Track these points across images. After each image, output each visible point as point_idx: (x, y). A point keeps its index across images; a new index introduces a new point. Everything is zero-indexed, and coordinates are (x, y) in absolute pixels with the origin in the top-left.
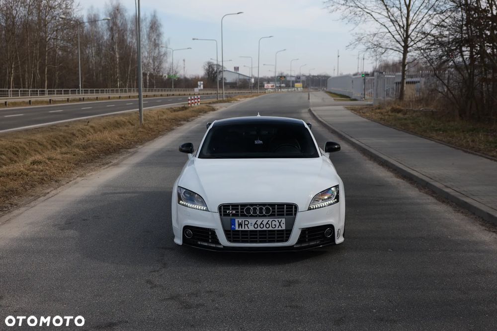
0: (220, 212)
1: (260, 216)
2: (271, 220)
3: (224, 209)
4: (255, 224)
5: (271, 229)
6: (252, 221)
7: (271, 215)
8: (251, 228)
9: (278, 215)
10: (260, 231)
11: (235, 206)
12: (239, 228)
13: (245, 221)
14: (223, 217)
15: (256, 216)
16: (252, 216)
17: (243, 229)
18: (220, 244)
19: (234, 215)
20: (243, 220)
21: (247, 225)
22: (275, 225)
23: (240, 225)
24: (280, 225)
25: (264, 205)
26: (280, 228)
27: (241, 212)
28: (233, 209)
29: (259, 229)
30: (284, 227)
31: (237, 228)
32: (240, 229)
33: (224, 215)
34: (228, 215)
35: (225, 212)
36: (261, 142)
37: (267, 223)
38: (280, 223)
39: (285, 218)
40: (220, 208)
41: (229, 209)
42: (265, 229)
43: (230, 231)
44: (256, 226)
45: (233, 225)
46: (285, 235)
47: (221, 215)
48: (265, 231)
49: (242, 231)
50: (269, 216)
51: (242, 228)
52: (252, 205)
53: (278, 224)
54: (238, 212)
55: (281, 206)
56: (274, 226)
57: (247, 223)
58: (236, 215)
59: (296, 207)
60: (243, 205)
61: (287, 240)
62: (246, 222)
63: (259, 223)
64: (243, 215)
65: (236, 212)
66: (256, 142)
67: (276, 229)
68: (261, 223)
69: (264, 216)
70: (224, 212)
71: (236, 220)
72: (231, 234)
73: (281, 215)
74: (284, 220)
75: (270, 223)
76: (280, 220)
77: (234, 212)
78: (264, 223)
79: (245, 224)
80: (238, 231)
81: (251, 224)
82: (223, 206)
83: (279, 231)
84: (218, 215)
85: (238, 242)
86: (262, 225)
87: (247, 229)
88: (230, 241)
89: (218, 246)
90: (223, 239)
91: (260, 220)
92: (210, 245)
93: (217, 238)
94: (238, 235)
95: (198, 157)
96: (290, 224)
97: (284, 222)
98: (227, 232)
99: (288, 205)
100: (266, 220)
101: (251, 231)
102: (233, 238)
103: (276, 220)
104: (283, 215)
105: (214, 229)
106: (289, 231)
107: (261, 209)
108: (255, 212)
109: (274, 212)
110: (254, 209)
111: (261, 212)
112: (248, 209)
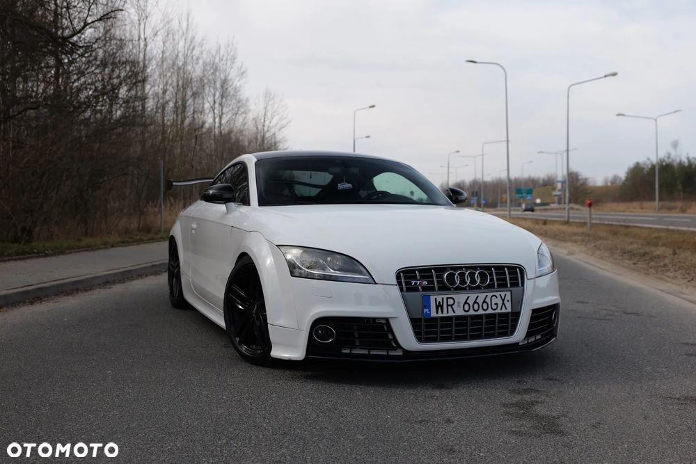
0: (400, 283)
1: (471, 288)
2: (490, 295)
3: (405, 278)
4: (466, 303)
5: (490, 311)
6: (460, 298)
7: (491, 286)
8: (459, 312)
9: (499, 286)
10: (473, 317)
11: (425, 272)
12: (437, 313)
13: (448, 298)
14: (405, 294)
15: (465, 289)
16: (458, 289)
17: (445, 314)
18: (399, 346)
19: (425, 289)
20: (445, 297)
21: (451, 306)
22: (496, 304)
23: (439, 306)
24: (503, 304)
25: (473, 267)
26: (504, 310)
27: (438, 283)
28: (422, 278)
29: (472, 312)
30: (509, 310)
31: (433, 314)
32: (440, 314)
33: (409, 290)
34: (415, 289)
35: (408, 283)
36: (350, 185)
37: (484, 302)
38: (503, 300)
39: (511, 291)
40: (398, 277)
41: (415, 278)
42: (481, 312)
43: (420, 320)
44: (467, 307)
46: (507, 322)
47: (401, 290)
48: (480, 316)
49: (443, 319)
50: (485, 288)
51: (442, 313)
52: (455, 268)
53: (500, 303)
54: (432, 282)
55: (500, 268)
56: (494, 307)
57: (451, 302)
58: (430, 288)
59: (522, 270)
60: (440, 270)
61: (512, 333)
62: (449, 300)
63: (471, 301)
64: (443, 288)
65: (429, 282)
66: (340, 186)
67: (498, 311)
68: (475, 302)
69: (478, 288)
70: (406, 283)
71: (432, 298)
72: (423, 326)
73: (502, 285)
74: (508, 294)
75: (488, 300)
76: (503, 294)
77: (425, 283)
78: (480, 301)
79: (448, 305)
80: (435, 319)
81: (459, 304)
82: (404, 272)
83: (501, 315)
84: (397, 289)
85: (434, 340)
86: (476, 306)
87: (451, 314)
88: (420, 339)
89: (392, 353)
90: (406, 338)
91: (472, 297)
92: (374, 352)
93: (390, 337)
94: (436, 326)
95: (259, 205)
96: (517, 302)
97: (508, 297)
98: (415, 322)
99: (509, 268)
100: (482, 296)
101: (458, 318)
102: (427, 333)
103: (497, 294)
104: (505, 285)
105: (387, 319)
106: (516, 315)
107: (472, 275)
108: (463, 281)
109: (492, 280)
110: (462, 275)
111: (473, 281)
112: (451, 277)
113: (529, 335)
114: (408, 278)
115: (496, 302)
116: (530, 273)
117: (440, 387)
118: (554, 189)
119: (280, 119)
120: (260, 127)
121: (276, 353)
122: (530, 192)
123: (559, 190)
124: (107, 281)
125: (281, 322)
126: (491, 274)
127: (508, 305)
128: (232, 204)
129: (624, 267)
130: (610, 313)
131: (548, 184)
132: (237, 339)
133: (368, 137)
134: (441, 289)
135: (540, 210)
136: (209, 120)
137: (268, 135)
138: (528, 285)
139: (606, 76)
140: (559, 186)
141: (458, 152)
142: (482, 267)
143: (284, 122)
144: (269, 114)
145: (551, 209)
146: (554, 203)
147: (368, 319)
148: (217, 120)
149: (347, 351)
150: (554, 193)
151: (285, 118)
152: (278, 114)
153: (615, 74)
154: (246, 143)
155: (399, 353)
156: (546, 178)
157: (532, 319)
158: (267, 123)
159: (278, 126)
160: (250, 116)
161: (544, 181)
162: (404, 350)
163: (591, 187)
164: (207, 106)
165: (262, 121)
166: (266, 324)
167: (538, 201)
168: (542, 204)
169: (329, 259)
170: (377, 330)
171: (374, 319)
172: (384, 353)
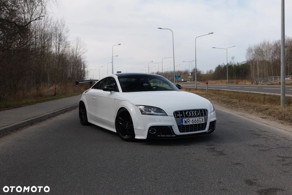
0: (174, 115)
2: (199, 118)
3: (176, 114)
4: (193, 121)
5: (199, 123)
6: (191, 119)
7: (199, 116)
8: (191, 123)
10: (194, 124)
11: (181, 112)
14: (176, 118)
15: (192, 117)
16: (190, 117)
17: (187, 124)
18: (174, 134)
19: (181, 117)
20: (187, 119)
23: (185, 122)
25: (194, 110)
26: (203, 123)
27: (185, 115)
28: (180, 114)
29: (194, 123)
30: (204, 122)
31: (184, 124)
32: (186, 124)
33: (177, 117)
34: (179, 117)
35: (176, 115)
36: (147, 84)
37: (197, 120)
40: (174, 114)
41: (178, 114)
42: (197, 123)
45: (181, 122)
46: (203, 126)
48: (196, 124)
49: (187, 125)
52: (189, 111)
53: (202, 120)
54: (183, 115)
55: (201, 110)
56: (200, 122)
57: (189, 120)
58: (183, 117)
59: (207, 110)
60: (185, 111)
61: (205, 129)
63: (194, 120)
64: (186, 117)
65: (182, 115)
66: (144, 85)
67: (201, 123)
68: (195, 120)
69: (196, 116)
71: (184, 120)
72: (182, 128)
73: (202, 115)
74: (204, 118)
75: (198, 120)
76: (202, 118)
77: (181, 115)
78: (196, 120)
79: (188, 121)
80: (184, 125)
81: (191, 121)
82: (175, 112)
83: (202, 124)
84: (174, 117)
85: (184, 132)
86: (195, 121)
87: (189, 124)
88: (180, 132)
89: (172, 136)
90: (177, 131)
91: (194, 119)
92: (167, 136)
93: (172, 131)
94: (184, 128)
95: (123, 92)
96: (206, 120)
97: (204, 119)
98: (179, 127)
99: (203, 110)
100: (197, 119)
101: (191, 125)
102: (182, 130)
103: (201, 118)
104: (203, 115)
105: (171, 126)
106: (206, 124)
107: (194, 112)
108: (192, 114)
109: (199, 114)
110: (191, 113)
111: (194, 114)
112: (188, 113)
113: (209, 129)
114: (177, 114)
115: (200, 120)
116: (209, 111)
117: (186, 145)
118: (189, 75)
119: (83, 49)
120: (75, 53)
121: (137, 137)
122: (179, 77)
123: (190, 76)
124: (49, 117)
125: (139, 128)
126: (199, 112)
127: (204, 121)
128: (113, 92)
129: (223, 106)
130: (225, 122)
131: (186, 73)
132: (121, 134)
133: (117, 56)
134: (185, 117)
135: (184, 84)
136: (54, 50)
137: (78, 56)
138: (209, 115)
139: (209, 34)
140: (190, 74)
141: (152, 61)
142: (196, 110)
143: (85, 51)
144: (79, 47)
145: (188, 83)
146: (189, 81)
147: (166, 126)
148: (57, 50)
149: (159, 136)
150: (189, 77)
151: (85, 49)
152: (82, 47)
153: (212, 33)
154: (69, 59)
155: (174, 136)
156: (185, 71)
157: (210, 125)
158: (78, 51)
159: (82, 52)
160: (71, 48)
161: (184, 72)
162: (176, 135)
163: (202, 74)
164: (53, 44)
165: (76, 50)
166: (134, 129)
167: (183, 80)
168: (184, 81)
169: (152, 109)
170: (168, 129)
171: (167, 126)
172: (170, 136)
